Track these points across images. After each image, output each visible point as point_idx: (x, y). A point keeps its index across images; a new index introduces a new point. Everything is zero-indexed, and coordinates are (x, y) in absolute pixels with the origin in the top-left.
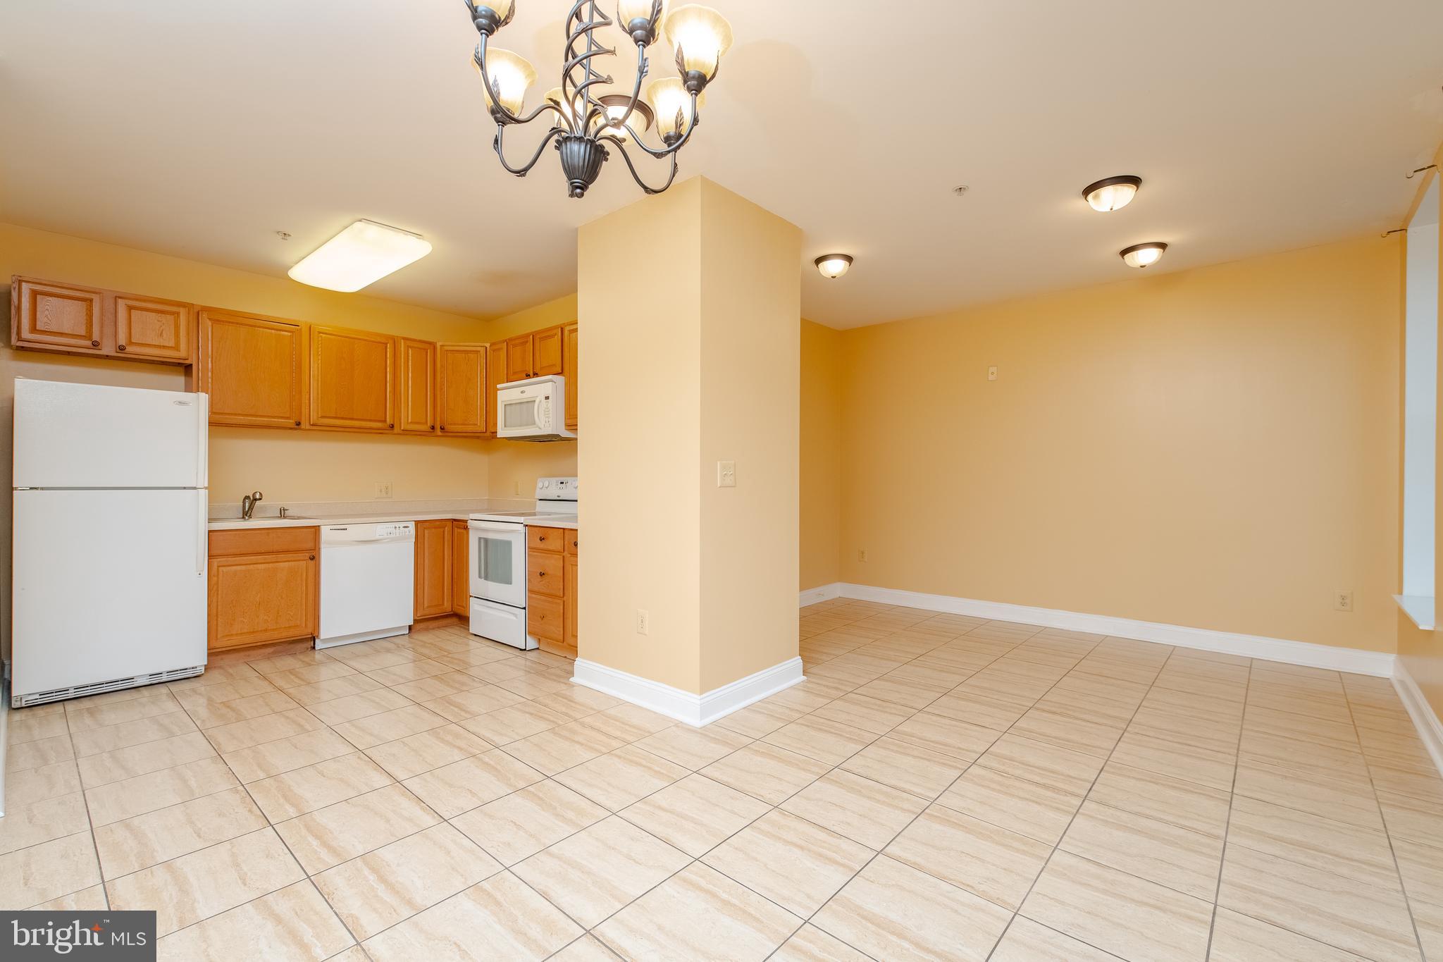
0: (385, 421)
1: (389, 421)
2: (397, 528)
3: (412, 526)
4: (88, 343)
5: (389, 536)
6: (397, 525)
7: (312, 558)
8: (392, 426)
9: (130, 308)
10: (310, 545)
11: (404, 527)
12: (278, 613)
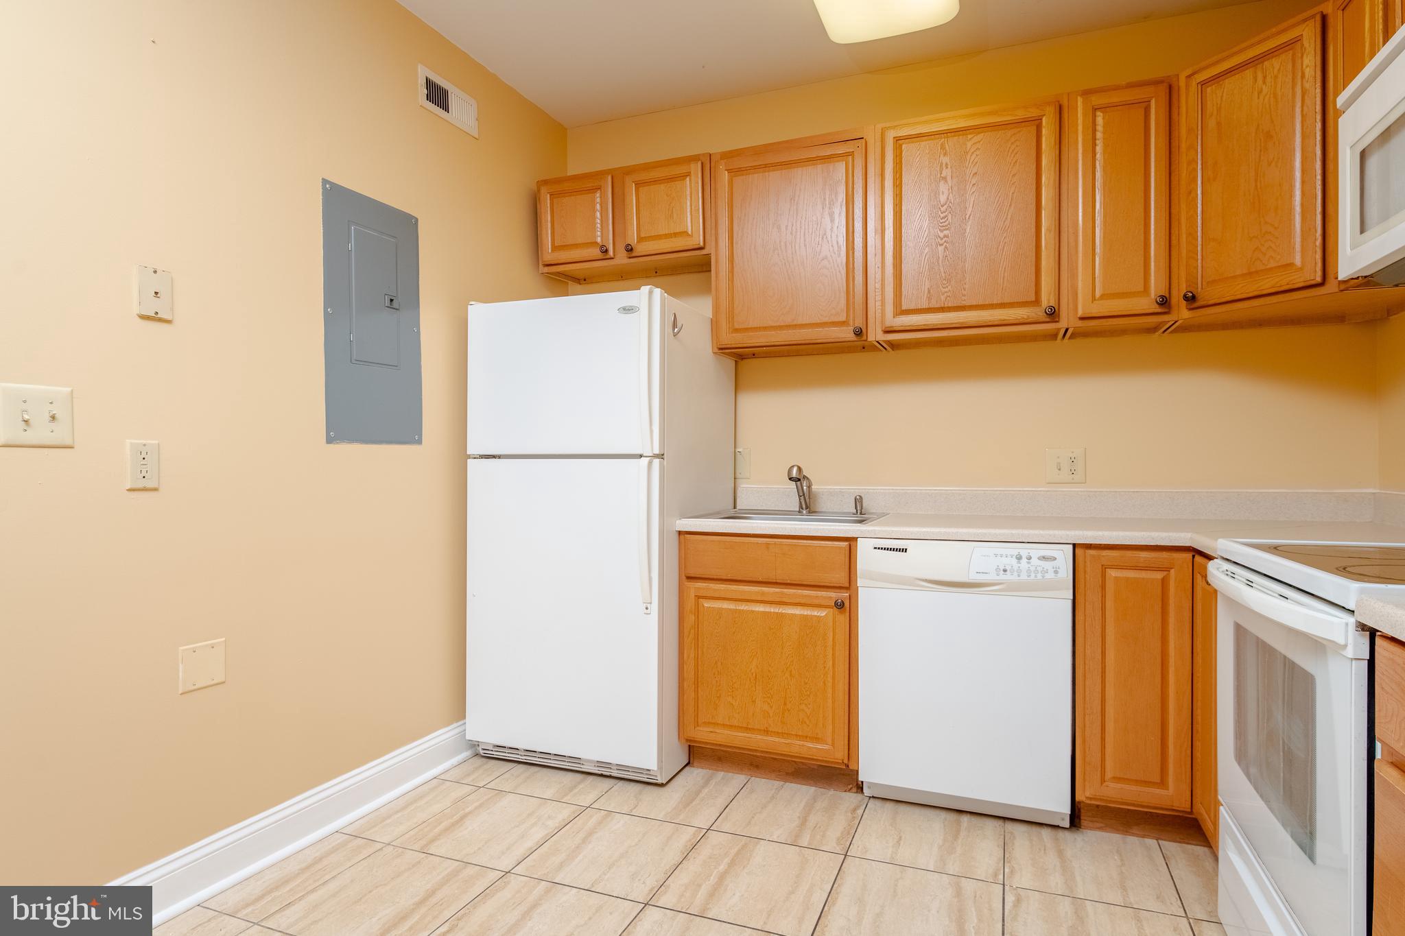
0: (1037, 302)
1: (1047, 299)
2: (1024, 560)
3: (1064, 556)
4: (596, 252)
5: (1002, 577)
6: (1024, 550)
7: (840, 606)
8: (1053, 314)
9: (639, 185)
10: (840, 577)
11: (1044, 558)
12: (785, 704)
